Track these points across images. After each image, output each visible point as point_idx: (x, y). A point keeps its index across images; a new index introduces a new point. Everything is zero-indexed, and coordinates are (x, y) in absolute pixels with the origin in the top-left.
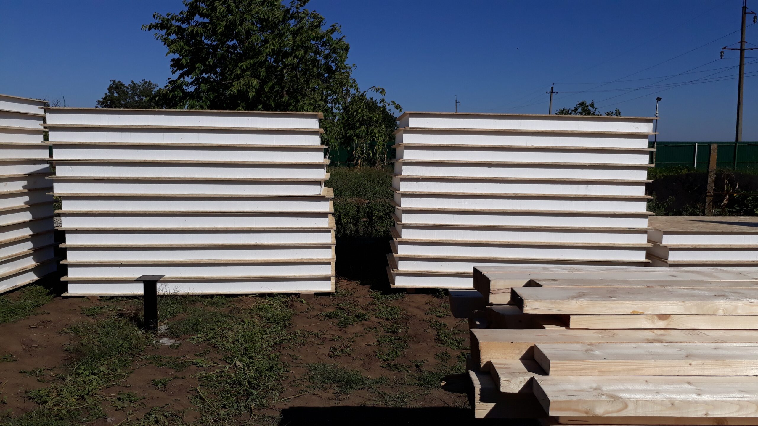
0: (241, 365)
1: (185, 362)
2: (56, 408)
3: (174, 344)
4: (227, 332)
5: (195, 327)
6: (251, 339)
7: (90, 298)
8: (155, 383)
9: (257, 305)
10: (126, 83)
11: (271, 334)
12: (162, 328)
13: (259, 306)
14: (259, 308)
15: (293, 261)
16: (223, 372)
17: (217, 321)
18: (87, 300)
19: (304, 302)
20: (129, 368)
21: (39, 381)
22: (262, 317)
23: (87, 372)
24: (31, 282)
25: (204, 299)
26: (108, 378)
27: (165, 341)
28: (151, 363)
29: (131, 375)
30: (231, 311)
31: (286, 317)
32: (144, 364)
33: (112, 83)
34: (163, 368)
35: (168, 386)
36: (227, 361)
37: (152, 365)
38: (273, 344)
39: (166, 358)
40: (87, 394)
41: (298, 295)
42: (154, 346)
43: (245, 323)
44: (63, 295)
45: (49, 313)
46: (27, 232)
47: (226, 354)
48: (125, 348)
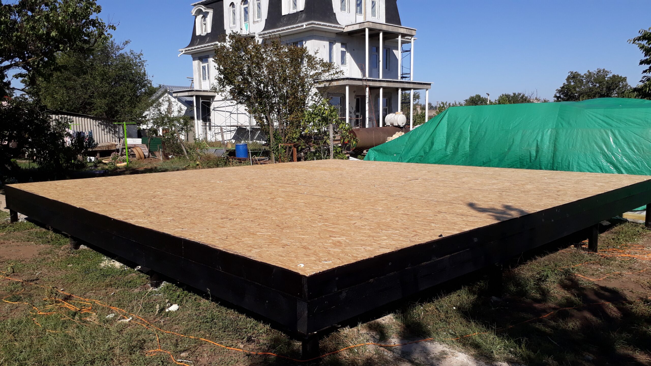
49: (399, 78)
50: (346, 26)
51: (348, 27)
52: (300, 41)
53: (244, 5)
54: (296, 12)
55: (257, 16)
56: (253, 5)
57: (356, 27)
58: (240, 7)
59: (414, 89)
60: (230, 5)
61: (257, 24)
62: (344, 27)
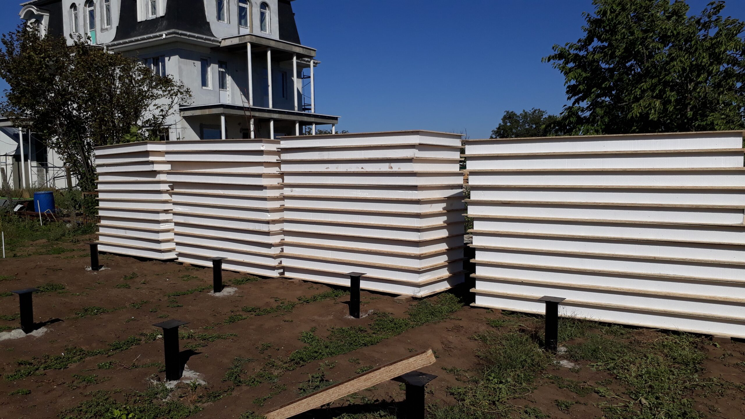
0: (647, 404)
1: (587, 388)
2: (472, 408)
3: (574, 368)
4: (630, 366)
5: (595, 355)
6: (657, 377)
7: (494, 311)
8: (558, 404)
9: (661, 341)
10: (519, 112)
11: (678, 375)
12: (562, 349)
13: (663, 342)
14: (662, 345)
15: (704, 298)
16: (628, 407)
17: (618, 352)
18: (491, 312)
19: (718, 346)
20: (533, 384)
21: (456, 379)
22: (667, 355)
23: (496, 380)
24: (446, 290)
25: (601, 326)
26: (515, 390)
27: (565, 363)
28: (553, 383)
29: (535, 391)
30: (631, 343)
31: (696, 360)
32: (546, 382)
33: (505, 113)
34: (565, 390)
35: (570, 410)
36: (631, 396)
37: (554, 385)
38: (682, 388)
39: (567, 381)
40: (498, 401)
41: (710, 337)
42: (554, 366)
43: (648, 358)
44: (471, 305)
45: (461, 319)
46: (443, 247)
47: (629, 388)
48: (528, 364)
49: (296, 109)
50: (222, 39)
51: (226, 40)
52: (161, 56)
53: (89, 7)
54: (155, 18)
55: (105, 22)
56: (101, 7)
57: (236, 41)
58: (83, 11)
59: (317, 124)
60: (71, 7)
61: (106, 33)
62: (220, 40)
